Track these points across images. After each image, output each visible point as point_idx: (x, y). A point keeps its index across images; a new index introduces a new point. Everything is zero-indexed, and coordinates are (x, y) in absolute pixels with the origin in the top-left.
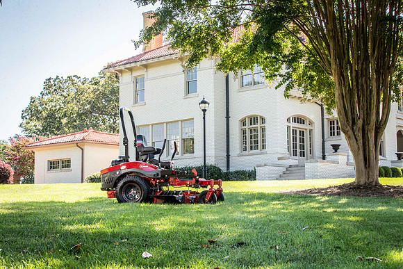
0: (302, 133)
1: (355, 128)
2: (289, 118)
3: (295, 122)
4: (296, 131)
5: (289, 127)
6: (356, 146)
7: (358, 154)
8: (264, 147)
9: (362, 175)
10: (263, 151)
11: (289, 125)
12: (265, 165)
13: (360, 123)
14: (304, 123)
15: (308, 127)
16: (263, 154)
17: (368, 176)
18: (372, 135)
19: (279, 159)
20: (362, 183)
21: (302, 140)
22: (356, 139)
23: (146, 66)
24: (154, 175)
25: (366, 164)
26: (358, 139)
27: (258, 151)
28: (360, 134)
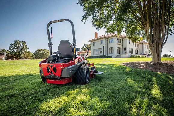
1: (153, 43)
2: (117, 48)
6: (154, 50)
7: (155, 53)
9: (156, 59)
10: (113, 53)
14: (120, 48)
18: (160, 46)
19: (116, 54)
20: (156, 62)
21: (119, 51)
22: (154, 47)
23: (95, 40)
25: (157, 56)
28: (156, 46)
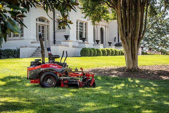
0: (43, 27)
1: (127, 38)
2: (37, 19)
3: (40, 21)
4: (40, 26)
5: (37, 24)
6: (128, 48)
7: (129, 52)
8: (22, 36)
9: (131, 64)
10: (22, 38)
11: (37, 22)
12: (26, 47)
13: (130, 35)
14: (44, 22)
15: (46, 24)
16: (21, 39)
17: (134, 64)
18: (136, 42)
19: (32, 43)
20: (131, 68)
21: (43, 31)
22: (128, 44)
24: (61, 71)
25: (132, 57)
26: (129, 44)
27: (19, 38)
28: (130, 41)
